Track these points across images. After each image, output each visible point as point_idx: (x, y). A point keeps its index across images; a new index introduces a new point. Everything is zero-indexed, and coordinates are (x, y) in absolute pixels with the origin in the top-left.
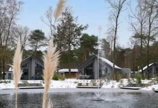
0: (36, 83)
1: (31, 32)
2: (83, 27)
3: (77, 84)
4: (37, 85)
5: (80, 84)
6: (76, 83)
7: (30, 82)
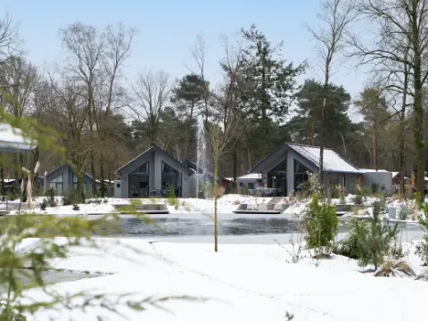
0: (158, 203)
1: (177, 81)
2: (294, 68)
3: (238, 206)
4: (158, 207)
5: (244, 207)
6: (237, 203)
7: (146, 201)
